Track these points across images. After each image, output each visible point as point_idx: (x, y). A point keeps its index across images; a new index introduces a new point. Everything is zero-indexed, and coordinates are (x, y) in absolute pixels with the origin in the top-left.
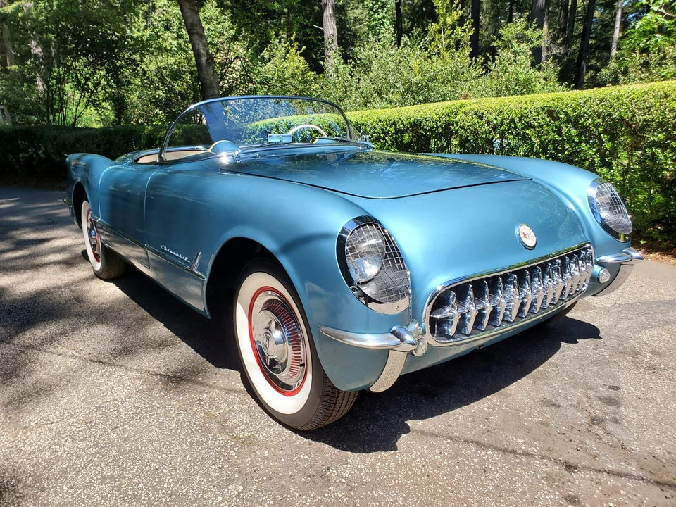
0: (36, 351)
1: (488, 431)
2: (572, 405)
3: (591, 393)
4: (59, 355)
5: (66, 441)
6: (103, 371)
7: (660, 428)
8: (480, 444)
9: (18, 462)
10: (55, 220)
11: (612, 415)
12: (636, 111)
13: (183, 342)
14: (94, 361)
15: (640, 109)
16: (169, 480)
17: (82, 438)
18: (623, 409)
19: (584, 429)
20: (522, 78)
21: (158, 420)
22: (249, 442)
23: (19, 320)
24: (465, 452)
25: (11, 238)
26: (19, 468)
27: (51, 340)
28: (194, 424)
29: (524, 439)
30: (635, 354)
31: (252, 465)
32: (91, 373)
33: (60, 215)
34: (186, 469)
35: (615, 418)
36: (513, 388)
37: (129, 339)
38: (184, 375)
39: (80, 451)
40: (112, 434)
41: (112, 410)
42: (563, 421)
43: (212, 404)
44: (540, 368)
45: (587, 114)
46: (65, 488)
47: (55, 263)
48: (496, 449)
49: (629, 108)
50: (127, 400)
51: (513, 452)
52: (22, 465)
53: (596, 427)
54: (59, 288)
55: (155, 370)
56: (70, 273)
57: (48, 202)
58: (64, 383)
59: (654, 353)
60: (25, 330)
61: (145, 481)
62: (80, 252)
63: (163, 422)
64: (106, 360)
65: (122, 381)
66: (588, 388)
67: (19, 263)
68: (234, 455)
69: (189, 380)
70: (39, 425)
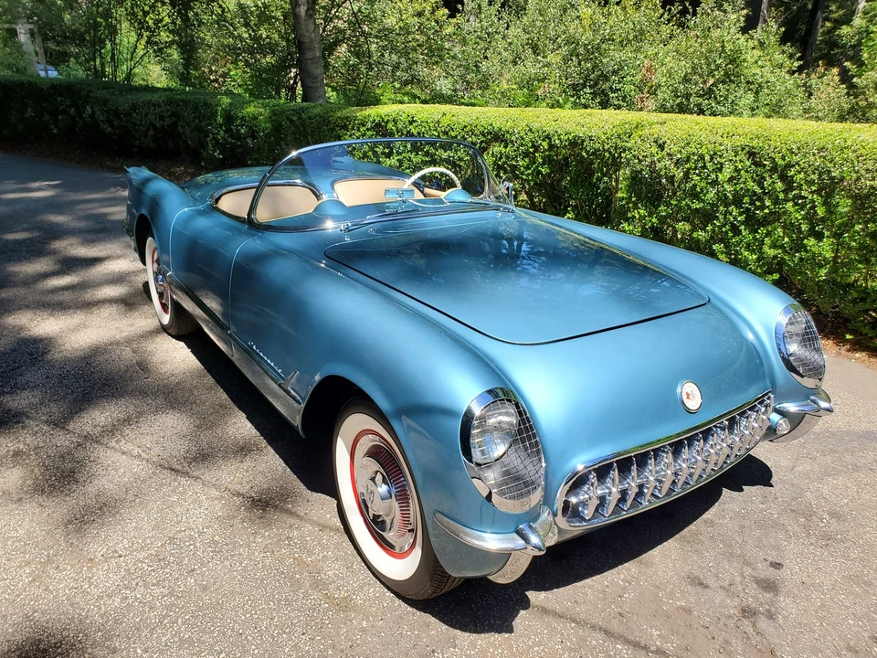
0: (96, 445)
1: (620, 614)
2: (721, 587)
3: (748, 571)
4: (124, 453)
5: (137, 584)
6: (176, 484)
7: (821, 630)
8: (607, 632)
9: (84, 609)
10: (108, 225)
11: (767, 607)
12: (863, 172)
13: (269, 447)
14: (164, 468)
15: (868, 171)
16: (254, 650)
17: (155, 581)
18: (782, 599)
19: (731, 623)
20: (729, 47)
21: (241, 564)
22: (344, 606)
23: (73, 392)
24: (591, 642)
25: (54, 252)
26: (87, 617)
27: (113, 430)
28: (283, 573)
29: (660, 630)
30: (809, 514)
31: (348, 639)
32: (162, 485)
33: (113, 218)
34: (273, 637)
35: (769, 611)
36: (655, 554)
37: (205, 437)
38: (271, 498)
39: (153, 600)
40: (189, 579)
41: (187, 544)
42: (708, 610)
43: (303, 548)
44: (692, 527)
45: (799, 165)
46: (139, 651)
47: (111, 301)
48: (627, 641)
49: (854, 167)
50: (205, 530)
51: (645, 648)
52: (90, 614)
53: (746, 622)
54: (118, 343)
55: (238, 487)
56: (130, 321)
57: (97, 192)
58: (130, 497)
59: (833, 514)
60: (81, 410)
61: (227, 650)
62: (141, 285)
63: (246, 567)
64: (179, 467)
65: (197, 501)
66: (746, 563)
67: (66, 297)
68: (327, 622)
69: (276, 507)
70: (106, 559)
